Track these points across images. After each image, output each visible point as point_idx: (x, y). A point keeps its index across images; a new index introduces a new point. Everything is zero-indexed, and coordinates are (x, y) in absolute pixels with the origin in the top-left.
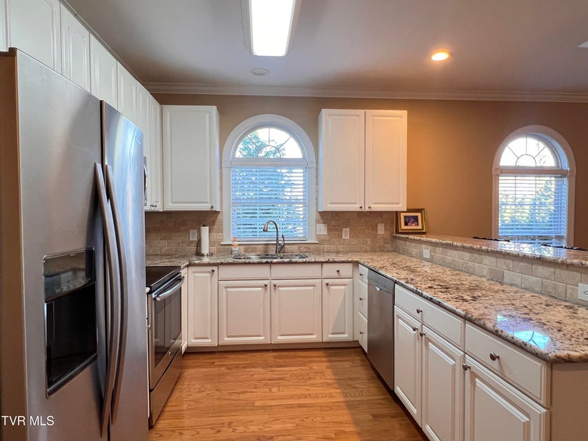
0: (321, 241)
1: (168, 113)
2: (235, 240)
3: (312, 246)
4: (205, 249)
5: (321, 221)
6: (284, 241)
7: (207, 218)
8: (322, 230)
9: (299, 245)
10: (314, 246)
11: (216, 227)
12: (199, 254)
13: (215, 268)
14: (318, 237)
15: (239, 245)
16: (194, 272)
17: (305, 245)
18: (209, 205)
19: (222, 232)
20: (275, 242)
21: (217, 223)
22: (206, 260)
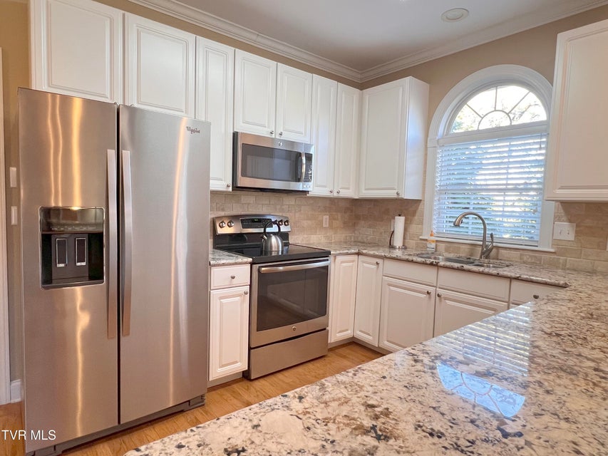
0: (561, 249)
1: (367, 97)
2: (431, 235)
3: (544, 256)
4: (398, 242)
5: (564, 218)
6: (492, 242)
7: (407, 208)
8: (566, 232)
9: (521, 252)
10: (548, 256)
11: (416, 218)
12: (391, 247)
13: (380, 261)
14: (556, 242)
15: (437, 241)
16: (363, 262)
17: (531, 254)
18: (396, 191)
19: (422, 224)
20: (481, 243)
21: (417, 214)
22: (398, 253)
